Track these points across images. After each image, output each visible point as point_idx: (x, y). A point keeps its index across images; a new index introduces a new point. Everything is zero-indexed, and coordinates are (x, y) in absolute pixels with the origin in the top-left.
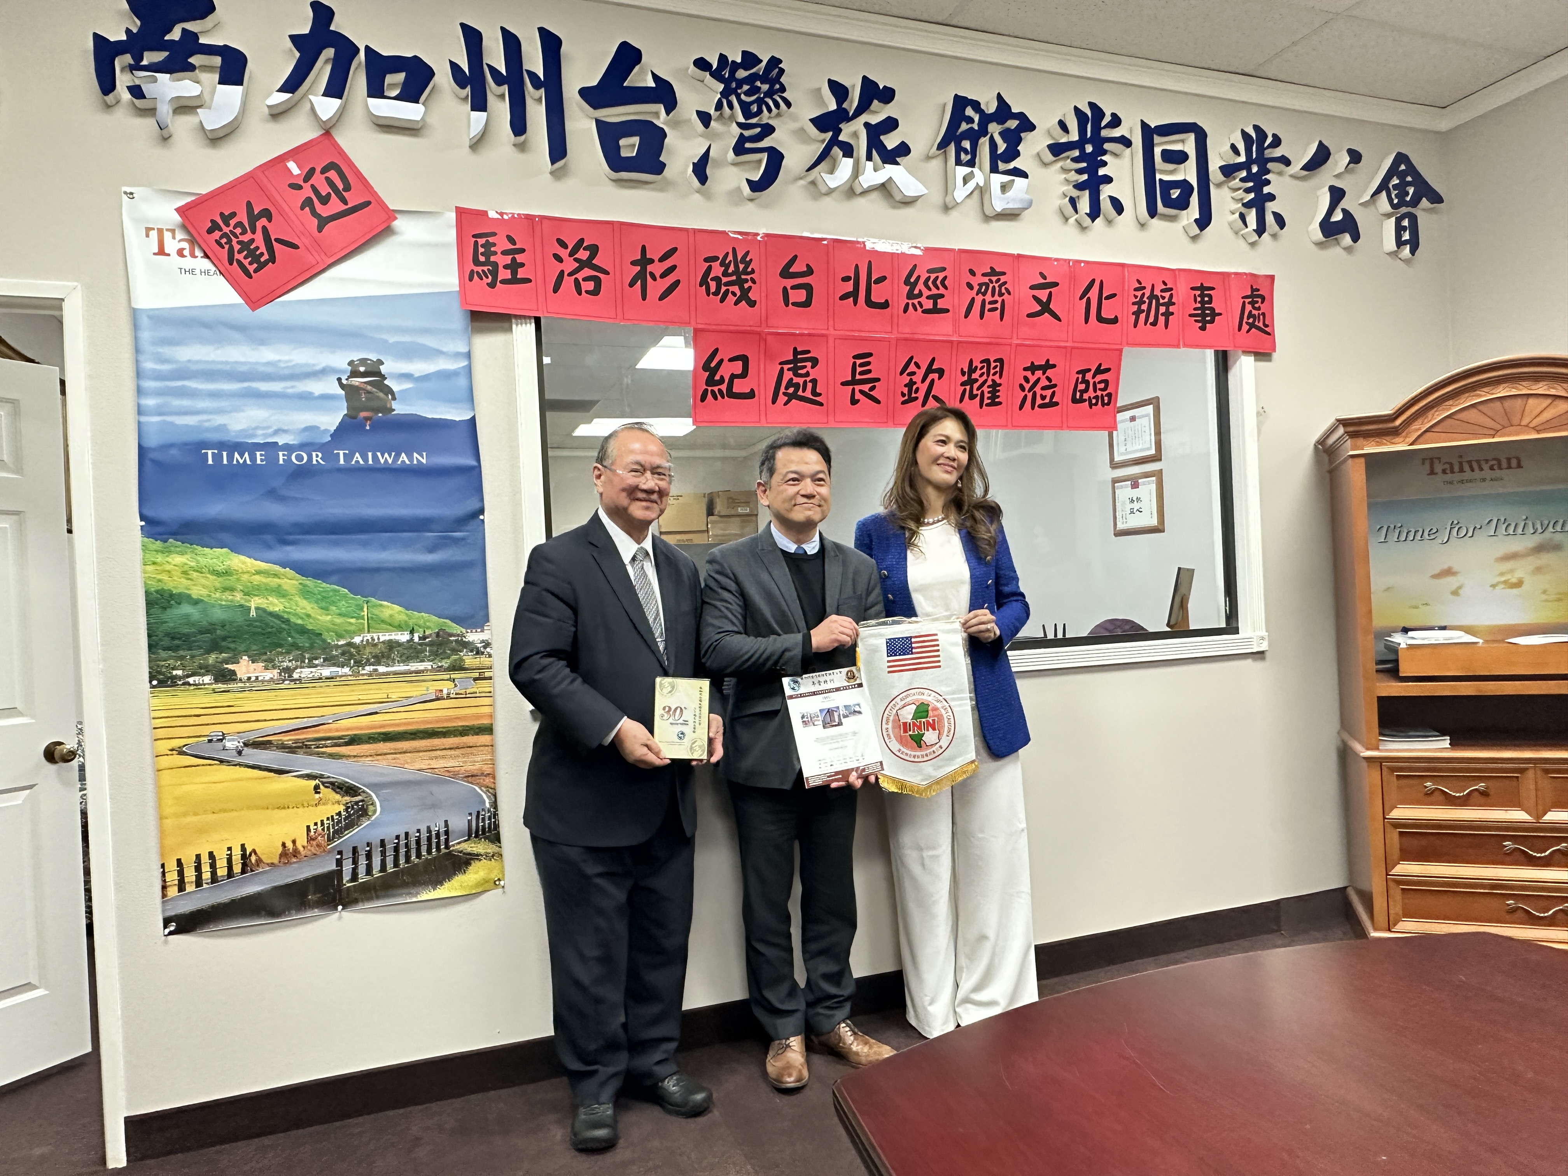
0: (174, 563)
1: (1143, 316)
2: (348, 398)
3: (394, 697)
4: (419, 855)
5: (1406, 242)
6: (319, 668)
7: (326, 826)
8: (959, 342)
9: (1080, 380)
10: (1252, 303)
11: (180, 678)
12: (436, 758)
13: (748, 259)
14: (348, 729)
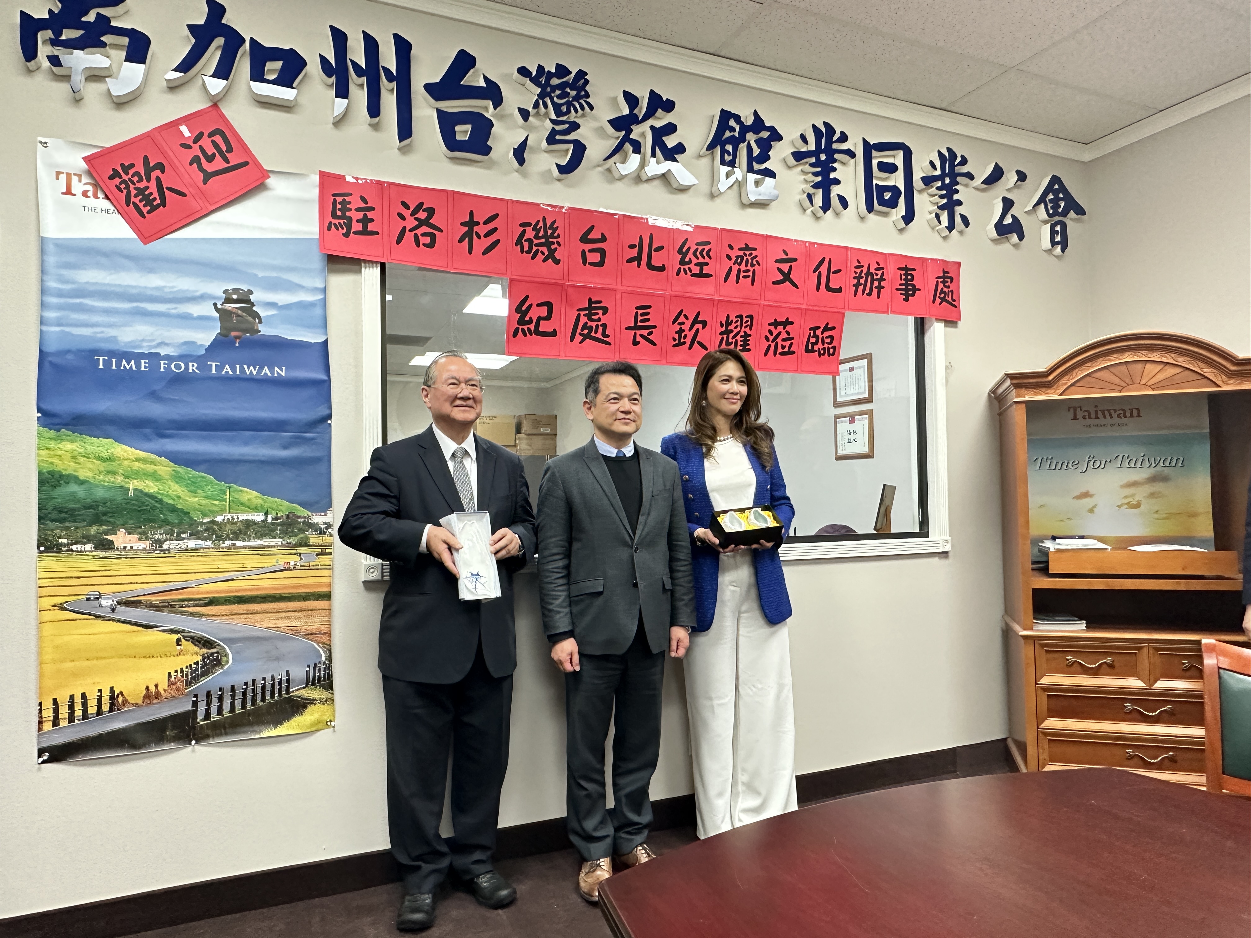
0: (65, 449)
1: (861, 288)
2: (221, 320)
3: (249, 567)
4: (263, 699)
5: (1058, 243)
6: (185, 541)
7: (185, 673)
8: (719, 301)
9: (812, 335)
10: (944, 283)
11: (65, 545)
12: (282, 618)
13: (555, 226)
14: (208, 593)
